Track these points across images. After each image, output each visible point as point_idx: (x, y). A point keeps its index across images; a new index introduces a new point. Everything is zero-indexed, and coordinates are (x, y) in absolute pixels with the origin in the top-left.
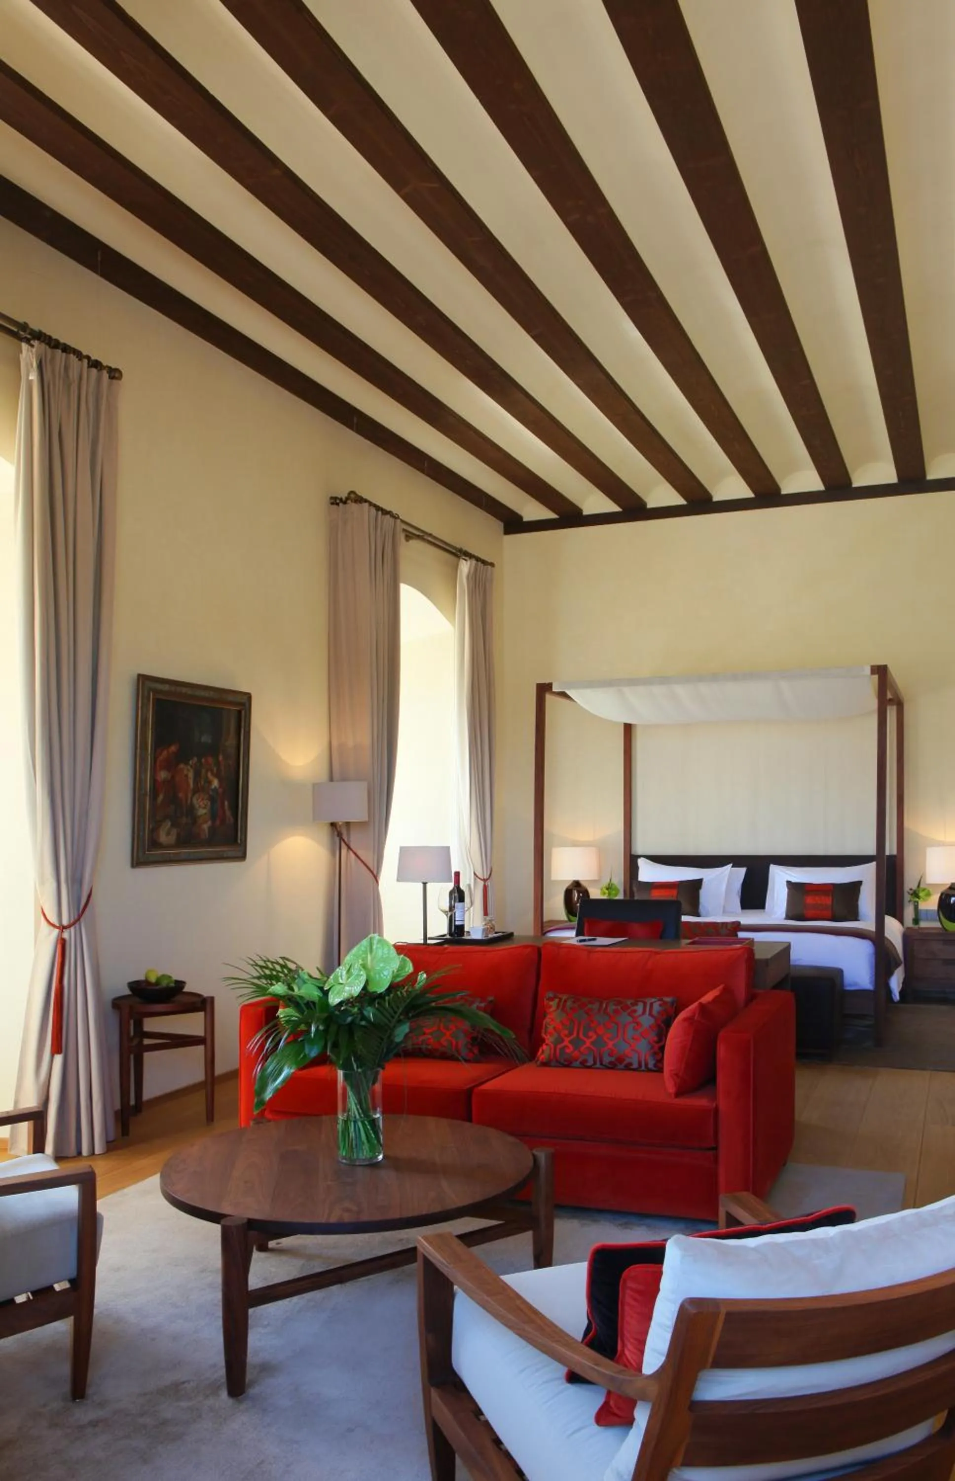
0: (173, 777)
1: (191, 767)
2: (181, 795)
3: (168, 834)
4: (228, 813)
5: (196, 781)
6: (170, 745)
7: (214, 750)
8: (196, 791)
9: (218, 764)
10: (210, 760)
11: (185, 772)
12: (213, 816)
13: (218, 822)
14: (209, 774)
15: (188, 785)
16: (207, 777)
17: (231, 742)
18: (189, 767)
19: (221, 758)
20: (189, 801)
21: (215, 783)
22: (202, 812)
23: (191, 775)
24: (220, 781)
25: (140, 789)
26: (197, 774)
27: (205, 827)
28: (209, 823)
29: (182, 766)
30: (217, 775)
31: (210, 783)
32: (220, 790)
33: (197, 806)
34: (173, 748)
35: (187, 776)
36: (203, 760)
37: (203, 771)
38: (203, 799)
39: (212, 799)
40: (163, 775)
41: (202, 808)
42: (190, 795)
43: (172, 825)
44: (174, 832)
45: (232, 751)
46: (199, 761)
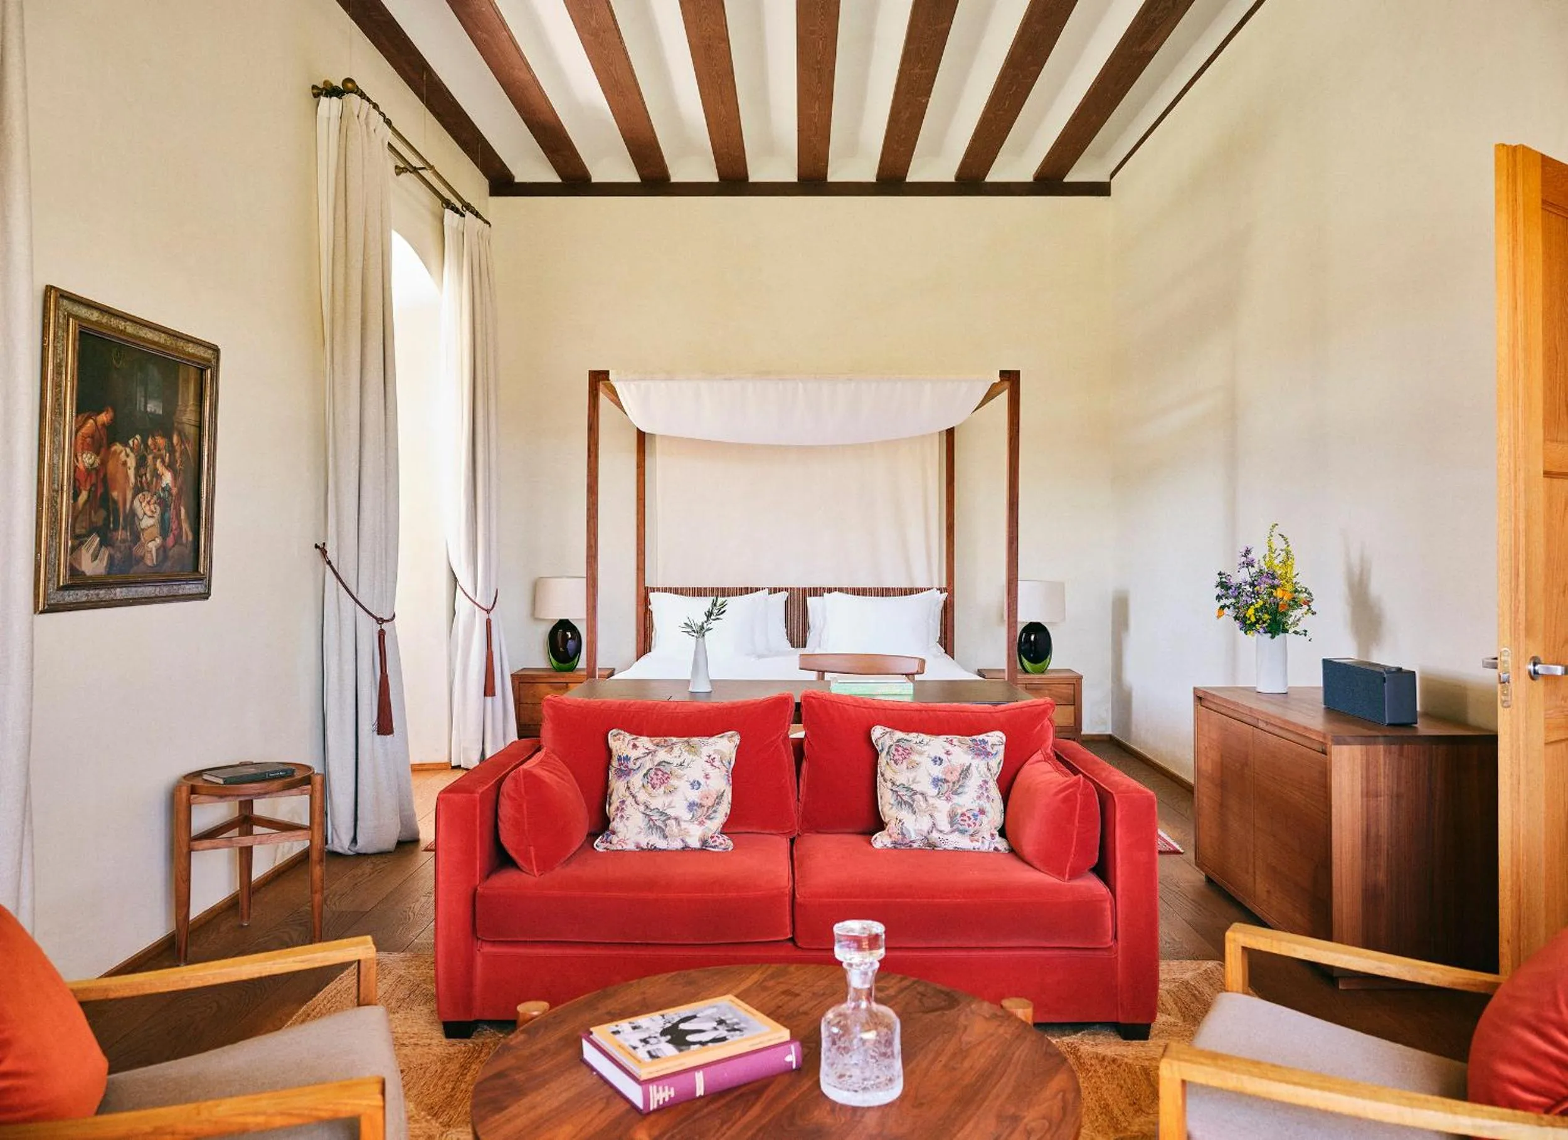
0: (104, 463)
1: (132, 449)
2: (115, 494)
3: (95, 557)
4: (185, 526)
5: (138, 475)
6: (99, 413)
7: (165, 426)
8: (138, 490)
9: (171, 450)
10: (160, 441)
11: (123, 456)
12: (164, 528)
13: (170, 540)
14: (159, 463)
15: (127, 477)
16: (156, 469)
17: (188, 417)
18: (128, 450)
19: (175, 439)
20: (128, 506)
21: (167, 478)
22: (146, 522)
23: (132, 462)
24: (175, 478)
25: (52, 482)
26: (141, 462)
27: (152, 546)
28: (158, 541)
29: (118, 447)
30: (170, 467)
31: (159, 477)
32: (174, 491)
33: (140, 513)
34: (103, 418)
35: (125, 463)
36: (150, 442)
37: (150, 457)
38: (148, 503)
39: (163, 503)
40: (88, 459)
41: (147, 516)
42: (129, 496)
43: (101, 544)
44: (105, 553)
45: (191, 431)
46: (144, 441)
